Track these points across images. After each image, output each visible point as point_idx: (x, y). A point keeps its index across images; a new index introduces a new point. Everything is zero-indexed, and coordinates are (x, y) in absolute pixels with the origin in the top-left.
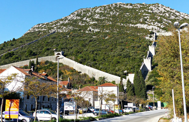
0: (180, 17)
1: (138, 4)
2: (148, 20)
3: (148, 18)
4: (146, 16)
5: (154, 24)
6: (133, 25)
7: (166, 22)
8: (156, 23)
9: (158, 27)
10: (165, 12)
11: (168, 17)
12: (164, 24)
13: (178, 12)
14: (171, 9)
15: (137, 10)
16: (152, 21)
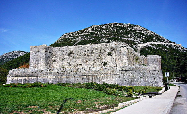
0: (149, 34)
1: (126, 24)
2: (133, 36)
3: (133, 35)
4: (132, 33)
5: (136, 38)
6: (126, 39)
7: (142, 37)
8: (138, 38)
9: (139, 40)
10: (141, 30)
11: (143, 33)
12: (142, 39)
13: (148, 30)
14: (144, 29)
15: (126, 28)
16: (135, 37)
